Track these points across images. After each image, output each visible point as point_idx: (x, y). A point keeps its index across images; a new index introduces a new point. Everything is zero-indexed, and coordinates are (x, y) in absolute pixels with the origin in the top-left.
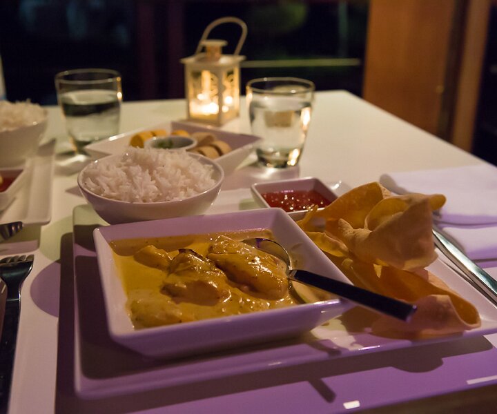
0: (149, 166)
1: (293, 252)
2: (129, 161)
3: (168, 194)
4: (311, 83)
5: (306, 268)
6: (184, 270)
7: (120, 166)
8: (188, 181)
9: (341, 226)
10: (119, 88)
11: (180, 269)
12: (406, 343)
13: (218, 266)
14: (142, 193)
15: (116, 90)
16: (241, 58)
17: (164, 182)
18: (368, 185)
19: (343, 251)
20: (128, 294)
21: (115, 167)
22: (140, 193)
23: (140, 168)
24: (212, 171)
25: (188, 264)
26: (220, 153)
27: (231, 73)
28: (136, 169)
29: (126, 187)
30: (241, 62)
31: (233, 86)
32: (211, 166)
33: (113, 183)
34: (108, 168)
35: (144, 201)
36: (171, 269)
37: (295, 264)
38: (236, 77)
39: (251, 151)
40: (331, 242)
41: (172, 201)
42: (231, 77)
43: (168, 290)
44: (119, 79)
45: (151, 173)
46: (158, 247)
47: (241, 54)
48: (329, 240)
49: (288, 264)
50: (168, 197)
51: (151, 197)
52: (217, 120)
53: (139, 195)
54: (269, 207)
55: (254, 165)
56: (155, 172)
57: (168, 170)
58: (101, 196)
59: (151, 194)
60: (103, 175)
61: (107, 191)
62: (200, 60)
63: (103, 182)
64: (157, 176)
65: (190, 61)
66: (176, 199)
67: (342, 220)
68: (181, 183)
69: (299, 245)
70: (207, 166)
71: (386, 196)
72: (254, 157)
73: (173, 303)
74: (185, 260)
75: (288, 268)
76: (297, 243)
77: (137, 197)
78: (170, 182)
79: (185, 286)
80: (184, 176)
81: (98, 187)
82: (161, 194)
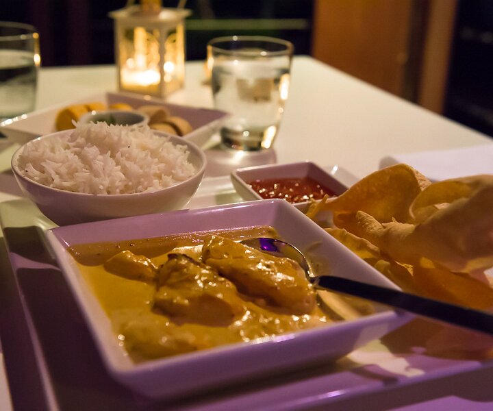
0: (108, 147)
1: (312, 254)
2: (81, 140)
3: (139, 183)
4: (289, 44)
5: (333, 273)
6: (182, 281)
7: (68, 148)
8: (162, 165)
9: (361, 220)
10: (37, 48)
11: (173, 280)
12: (474, 365)
13: (221, 275)
14: (107, 182)
15: (32, 51)
16: (185, 13)
17: (133, 167)
18: (391, 168)
19: (372, 251)
20: (109, 315)
21: (63, 150)
22: (104, 182)
23: (97, 149)
24: (188, 152)
25: (186, 274)
26: (179, 133)
27: (173, 32)
28: (92, 151)
29: (84, 175)
30: (188, 19)
31: (175, 48)
32: (186, 147)
33: (63, 170)
34: (53, 150)
35: (109, 193)
36: (160, 279)
37: (316, 270)
38: (180, 37)
39: (214, 131)
40: (355, 240)
41: (145, 192)
42: (172, 37)
43: (161, 308)
44: (36, 36)
45: (112, 156)
46: (137, 252)
47: (187, 7)
48: (352, 238)
49: (306, 270)
50: (140, 187)
51: (117, 188)
52: (158, 91)
53: (103, 185)
54: (262, 199)
55: (216, 148)
56: (118, 155)
57: (135, 151)
58: (51, 187)
59: (117, 183)
60: (49, 159)
61: (57, 180)
62: (135, 14)
63: (50, 167)
64: (123, 160)
65: (121, 15)
66: (152, 190)
67: (361, 212)
68: (155, 169)
69: (318, 245)
70: (179, 146)
71: (422, 180)
72: (217, 139)
73: (173, 325)
74: (178, 269)
75: (307, 275)
76: (316, 242)
77: (101, 187)
78: (141, 167)
79: (186, 302)
80: (156, 160)
81: (44, 176)
82: (130, 184)
